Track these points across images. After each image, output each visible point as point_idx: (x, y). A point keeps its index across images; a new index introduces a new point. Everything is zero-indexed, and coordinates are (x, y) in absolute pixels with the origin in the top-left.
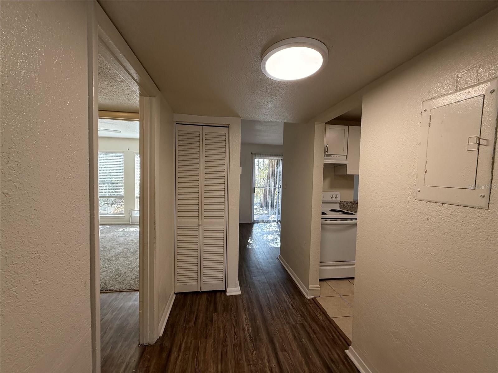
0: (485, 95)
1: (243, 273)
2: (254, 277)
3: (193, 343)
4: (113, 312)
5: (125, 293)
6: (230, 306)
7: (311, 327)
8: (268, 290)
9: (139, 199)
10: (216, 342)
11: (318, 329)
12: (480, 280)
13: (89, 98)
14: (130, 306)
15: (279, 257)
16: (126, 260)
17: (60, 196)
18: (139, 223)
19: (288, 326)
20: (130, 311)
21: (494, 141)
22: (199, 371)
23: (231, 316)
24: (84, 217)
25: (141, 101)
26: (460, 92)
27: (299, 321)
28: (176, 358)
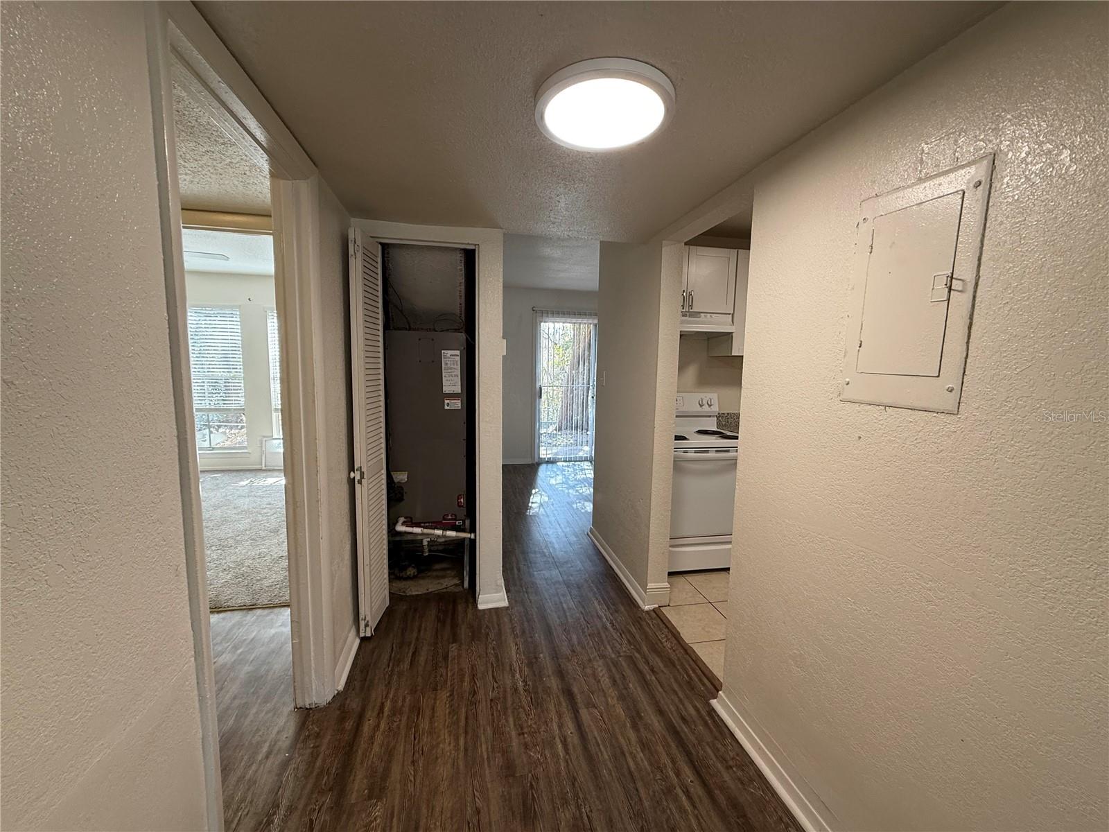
0: (966, 191)
1: (515, 565)
2: (535, 573)
3: (407, 700)
4: (236, 648)
5: (259, 612)
6: (485, 630)
7: (647, 662)
8: (564, 595)
9: (280, 414)
10: (456, 696)
11: (661, 665)
12: (938, 545)
13: (159, 185)
14: (274, 636)
15: (591, 529)
16: (258, 546)
17: (115, 392)
18: (283, 468)
19: (601, 662)
20: (272, 646)
21: (974, 282)
22: (421, 749)
23: (487, 649)
24: (165, 436)
25: (274, 189)
26: (925, 185)
27: (625, 652)
28: (374, 729)
